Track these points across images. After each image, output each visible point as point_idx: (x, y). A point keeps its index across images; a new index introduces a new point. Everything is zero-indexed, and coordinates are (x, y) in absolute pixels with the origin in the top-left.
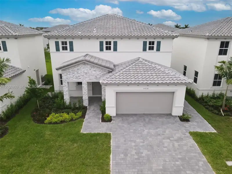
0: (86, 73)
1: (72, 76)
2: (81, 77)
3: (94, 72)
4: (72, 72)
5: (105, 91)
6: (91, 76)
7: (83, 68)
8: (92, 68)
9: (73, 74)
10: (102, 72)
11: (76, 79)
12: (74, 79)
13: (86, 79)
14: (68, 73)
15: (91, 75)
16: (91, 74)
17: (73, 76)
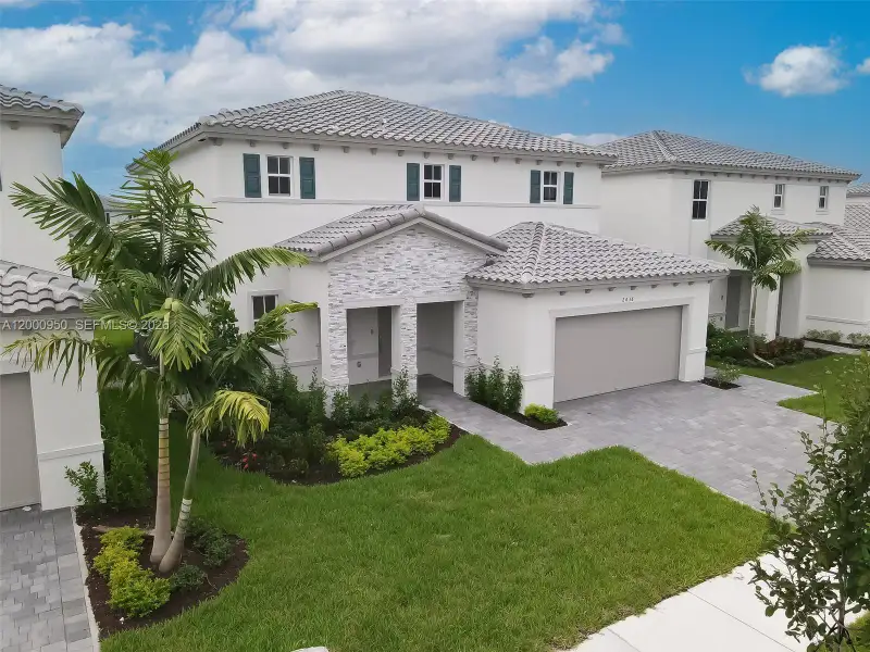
0: (416, 270)
1: (364, 283)
2: (399, 285)
3: (441, 265)
4: (365, 266)
5: (473, 333)
6: (432, 281)
7: (409, 249)
8: (437, 249)
9: (372, 275)
10: (466, 263)
11: (379, 296)
12: (373, 296)
13: (415, 293)
14: (354, 272)
15: (433, 276)
16: (434, 272)
17: (370, 284)
